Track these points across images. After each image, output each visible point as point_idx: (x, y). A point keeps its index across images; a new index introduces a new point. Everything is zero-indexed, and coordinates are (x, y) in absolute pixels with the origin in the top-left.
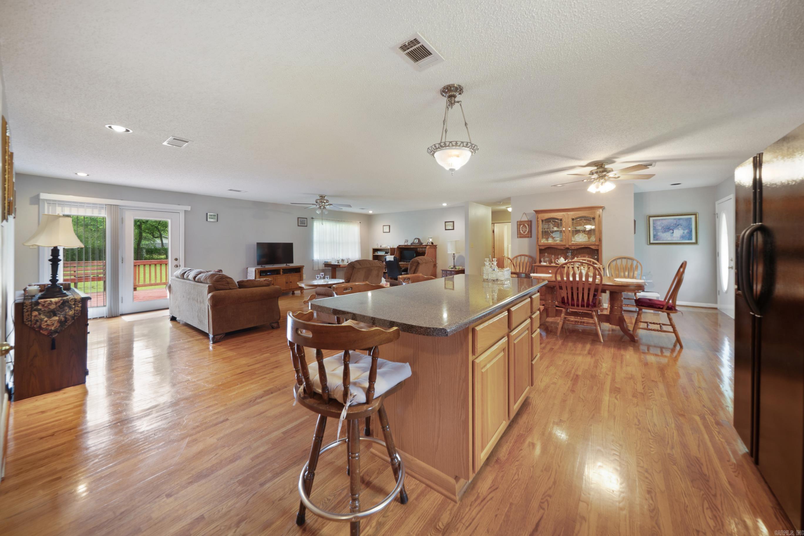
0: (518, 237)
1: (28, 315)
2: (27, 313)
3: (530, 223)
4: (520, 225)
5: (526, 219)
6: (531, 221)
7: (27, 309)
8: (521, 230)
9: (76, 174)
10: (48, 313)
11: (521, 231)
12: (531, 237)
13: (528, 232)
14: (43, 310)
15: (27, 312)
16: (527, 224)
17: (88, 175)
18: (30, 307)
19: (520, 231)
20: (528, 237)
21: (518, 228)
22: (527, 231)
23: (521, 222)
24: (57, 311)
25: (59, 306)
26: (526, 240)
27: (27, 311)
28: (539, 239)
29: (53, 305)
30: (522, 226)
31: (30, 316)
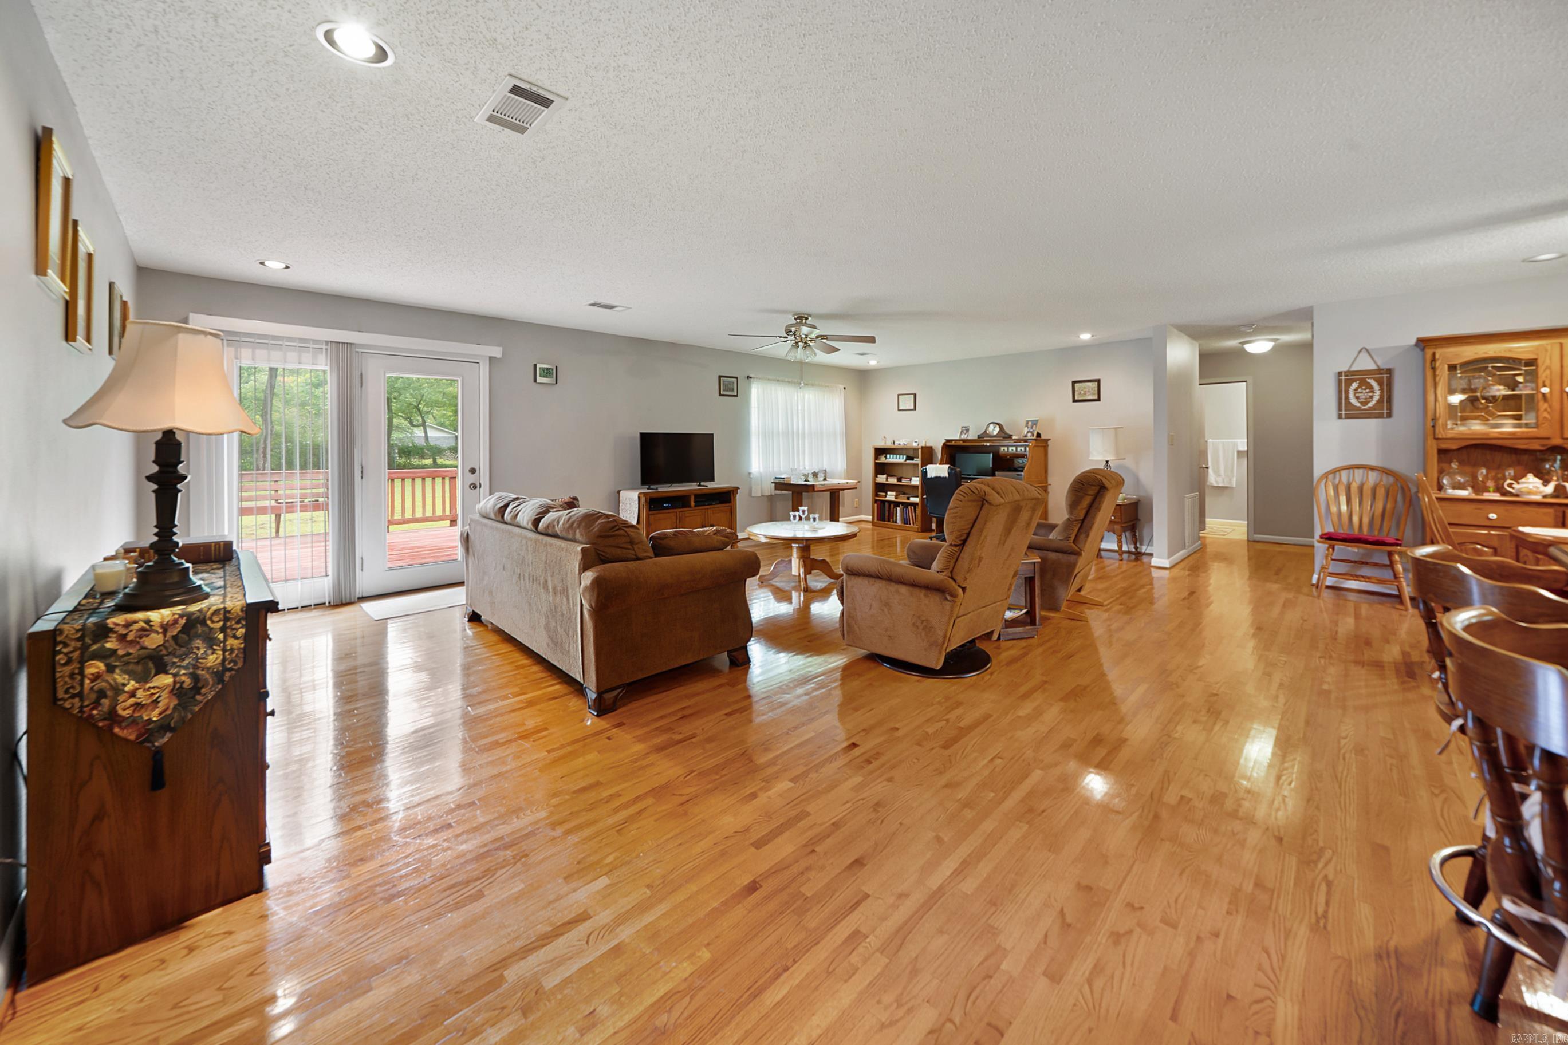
0: (1340, 417)
1: (72, 676)
2: (67, 670)
3: (1386, 377)
4: (1349, 383)
5: (1372, 367)
6: (1389, 372)
7: (66, 654)
8: (1351, 395)
9: (262, 263)
10: (138, 663)
11: (1353, 401)
12: (1390, 415)
13: (1380, 401)
14: (121, 653)
15: (65, 664)
16: (1376, 380)
17: (287, 267)
18: (79, 644)
19: (1347, 398)
20: (1380, 416)
21: (1340, 392)
22: (1376, 397)
23: (1349, 373)
24: (169, 654)
25: (175, 638)
26: (1372, 425)
27: (69, 662)
28: (1440, 422)
29: (153, 635)
30: (1354, 385)
31: (79, 678)
